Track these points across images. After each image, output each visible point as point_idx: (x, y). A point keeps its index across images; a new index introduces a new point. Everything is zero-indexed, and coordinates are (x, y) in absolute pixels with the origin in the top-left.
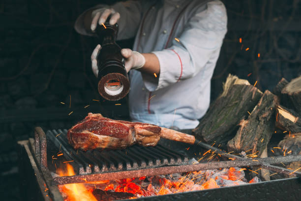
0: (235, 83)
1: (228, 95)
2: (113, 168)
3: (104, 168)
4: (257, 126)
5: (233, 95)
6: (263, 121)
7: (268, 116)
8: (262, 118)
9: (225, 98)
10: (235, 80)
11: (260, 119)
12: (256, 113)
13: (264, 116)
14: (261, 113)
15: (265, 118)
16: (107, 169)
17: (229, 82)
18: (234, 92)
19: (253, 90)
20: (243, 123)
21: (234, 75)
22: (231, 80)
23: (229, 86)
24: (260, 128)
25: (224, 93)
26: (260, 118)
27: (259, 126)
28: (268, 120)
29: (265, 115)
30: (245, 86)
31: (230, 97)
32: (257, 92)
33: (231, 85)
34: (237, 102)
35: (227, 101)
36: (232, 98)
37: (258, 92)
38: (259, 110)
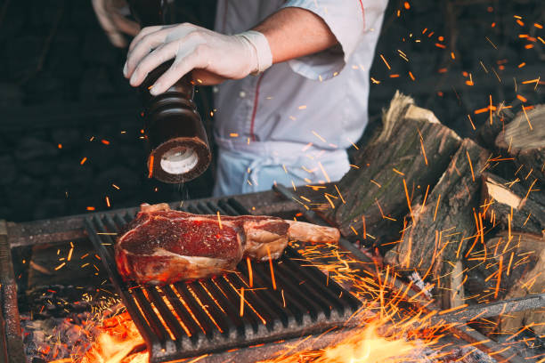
0: (407, 116)
1: (391, 140)
2: (218, 338)
3: (200, 341)
4: (444, 218)
5: (402, 142)
6: (456, 206)
7: (468, 196)
8: (456, 200)
9: (386, 146)
10: (408, 106)
11: (451, 204)
12: (444, 188)
13: (458, 197)
14: (452, 189)
15: (461, 201)
16: (206, 341)
17: (395, 110)
18: (403, 135)
19: (443, 135)
20: (418, 212)
21: (407, 95)
22: (400, 106)
23: (394, 120)
24: (451, 222)
25: (384, 133)
26: (451, 200)
27: (448, 218)
28: (466, 204)
29: (462, 195)
30: (427, 125)
31: (395, 146)
32: (449, 137)
33: (399, 118)
34: (408, 157)
35: (388, 153)
36: (398, 148)
37: (452, 138)
38: (449, 183)
